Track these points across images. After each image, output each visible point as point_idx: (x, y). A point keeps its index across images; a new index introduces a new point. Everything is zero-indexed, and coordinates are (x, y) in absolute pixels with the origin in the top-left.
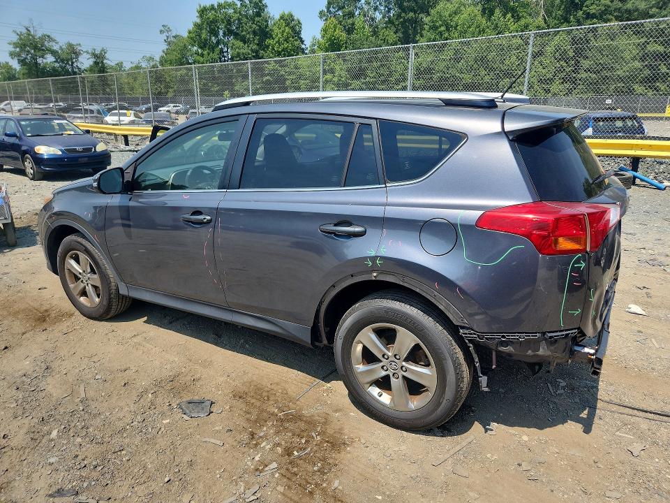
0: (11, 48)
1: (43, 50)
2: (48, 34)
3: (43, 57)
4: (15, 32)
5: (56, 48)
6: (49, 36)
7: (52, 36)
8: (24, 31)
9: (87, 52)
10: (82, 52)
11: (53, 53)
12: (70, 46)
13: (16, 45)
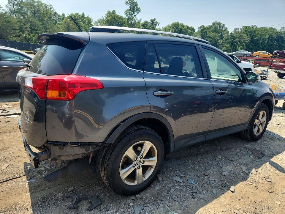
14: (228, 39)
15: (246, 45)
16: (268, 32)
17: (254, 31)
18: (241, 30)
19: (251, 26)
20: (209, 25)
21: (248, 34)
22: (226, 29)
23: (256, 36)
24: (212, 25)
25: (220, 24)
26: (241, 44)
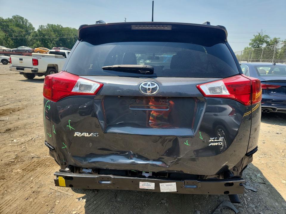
0: (251, 42)
1: (263, 41)
2: (267, 35)
3: (262, 44)
4: (254, 35)
5: (269, 40)
6: (267, 36)
7: (269, 36)
8: (258, 35)
9: (282, 41)
10: (280, 41)
11: (267, 42)
12: (275, 39)
13: (253, 40)
14: (37, 35)
15: (56, 43)
16: (73, 32)
17: (61, 31)
18: (47, 27)
19: (56, 25)
20: (9, 18)
21: (55, 33)
22: (31, 25)
23: (63, 35)
24: (12, 18)
25: (22, 18)
26: (51, 42)
